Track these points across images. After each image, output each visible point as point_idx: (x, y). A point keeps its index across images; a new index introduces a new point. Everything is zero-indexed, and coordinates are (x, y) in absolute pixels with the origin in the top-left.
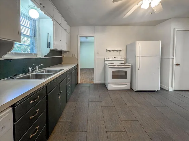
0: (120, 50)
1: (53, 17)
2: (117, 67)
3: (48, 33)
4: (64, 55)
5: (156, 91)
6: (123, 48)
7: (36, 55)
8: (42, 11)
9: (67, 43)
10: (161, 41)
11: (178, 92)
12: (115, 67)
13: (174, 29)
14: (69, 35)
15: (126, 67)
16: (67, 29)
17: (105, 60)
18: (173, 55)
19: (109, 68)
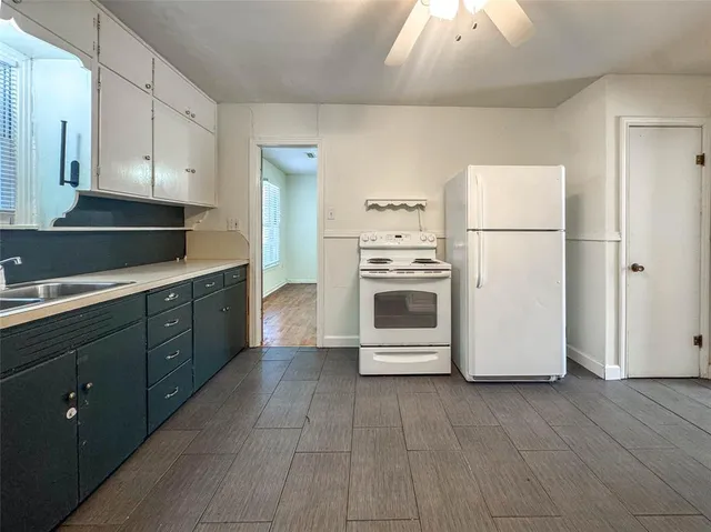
0: (421, 207)
1: (95, 54)
2: (394, 274)
3: (64, 123)
4: (192, 224)
5: (553, 379)
6: (433, 197)
7: (10, 216)
8: (10, 18)
9: (193, 171)
10: (563, 168)
11: (641, 386)
12: (388, 274)
13: (618, 119)
14: (212, 139)
15: (433, 274)
16: (192, 112)
17: (360, 249)
18: (618, 229)
19: (362, 282)
